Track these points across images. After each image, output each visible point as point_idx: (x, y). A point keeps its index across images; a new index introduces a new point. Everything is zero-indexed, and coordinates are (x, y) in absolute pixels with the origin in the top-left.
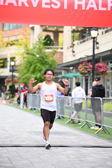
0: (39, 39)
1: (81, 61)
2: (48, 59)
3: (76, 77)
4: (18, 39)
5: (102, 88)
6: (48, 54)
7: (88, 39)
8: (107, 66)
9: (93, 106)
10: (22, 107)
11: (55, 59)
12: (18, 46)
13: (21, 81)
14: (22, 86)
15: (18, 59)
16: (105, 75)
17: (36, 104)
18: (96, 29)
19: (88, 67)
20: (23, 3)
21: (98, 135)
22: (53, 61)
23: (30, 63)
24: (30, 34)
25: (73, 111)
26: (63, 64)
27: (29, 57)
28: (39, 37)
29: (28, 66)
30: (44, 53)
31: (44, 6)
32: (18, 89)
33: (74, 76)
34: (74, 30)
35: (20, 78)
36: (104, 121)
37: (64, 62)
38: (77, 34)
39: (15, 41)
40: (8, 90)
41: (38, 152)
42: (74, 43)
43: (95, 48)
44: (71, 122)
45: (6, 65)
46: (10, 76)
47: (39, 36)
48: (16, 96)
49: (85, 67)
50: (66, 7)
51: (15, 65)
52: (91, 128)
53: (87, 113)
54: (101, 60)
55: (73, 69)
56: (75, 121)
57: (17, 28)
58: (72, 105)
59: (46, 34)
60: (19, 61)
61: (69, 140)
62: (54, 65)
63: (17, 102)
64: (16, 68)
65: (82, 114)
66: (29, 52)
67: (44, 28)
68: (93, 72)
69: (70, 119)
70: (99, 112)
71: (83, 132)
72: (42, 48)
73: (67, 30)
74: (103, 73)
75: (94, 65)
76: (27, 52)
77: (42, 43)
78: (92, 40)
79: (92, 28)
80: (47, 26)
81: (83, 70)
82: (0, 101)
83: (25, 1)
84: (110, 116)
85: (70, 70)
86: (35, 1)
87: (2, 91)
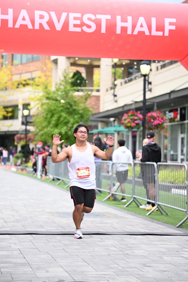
0: (65, 77)
1: (126, 109)
2: (78, 106)
3: (118, 132)
4: (33, 76)
5: (156, 148)
6: (78, 98)
7: (136, 77)
8: (165, 117)
10: (39, 177)
11: (88, 106)
12: (34, 87)
13: (38, 138)
14: (39, 146)
16: (161, 129)
17: (60, 172)
19: (136, 118)
20: (41, 25)
21: (151, 218)
22: (86, 109)
23: (51, 113)
24: (52, 69)
25: (115, 182)
26: (100, 113)
27: (51, 104)
28: (65, 74)
29: (49, 116)
30: (72, 97)
31: (71, 29)
32: (34, 150)
33: (115, 131)
34: (115, 64)
35: (36, 135)
36: (160, 197)
37: (101, 110)
38: (120, 70)
39: (29, 79)
40: (20, 152)
41: (64, 242)
42: (116, 82)
43: (147, 90)
44: (111, 199)
45: (16, 115)
46: (22, 131)
47: (65, 72)
48: (30, 161)
49: (132, 117)
50: (103, 30)
51: (29, 115)
52: (141, 207)
53: (135, 185)
54: (155, 108)
55: (114, 121)
56: (117, 197)
57: (33, 60)
58: (113, 174)
59: (74, 69)
60: (35, 108)
61: (109, 225)
62: (87, 115)
63: (32, 170)
64: (31, 119)
65: (128, 186)
66: (50, 96)
67: (72, 61)
68: (143, 125)
69: (111, 195)
71: (129, 212)
72: (69, 90)
73: (106, 64)
74: (159, 126)
75: (144, 115)
76: (47, 96)
77: (70, 82)
78: (143, 78)
79: (142, 61)
80: (77, 59)
81: (129, 122)
82: (8, 167)
83: (44, 22)
84: (168, 189)
85: (111, 122)
86: (59, 22)
87: (10, 153)
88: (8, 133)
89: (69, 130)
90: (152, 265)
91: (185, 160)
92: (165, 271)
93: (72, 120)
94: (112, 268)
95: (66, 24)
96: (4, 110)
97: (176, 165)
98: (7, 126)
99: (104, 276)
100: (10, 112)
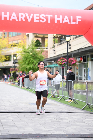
0: (32, 42)
1: (59, 56)
2: (38, 55)
3: (56, 67)
4: (18, 42)
5: (73, 74)
6: (38, 52)
7: (64, 42)
8: (77, 60)
9: (67, 86)
10: (21, 87)
11: (42, 55)
12: (19, 47)
13: (20, 69)
14: (21, 73)
15: (19, 56)
16: (75, 66)
17: (30, 85)
18: (69, 36)
19: (64, 61)
20: (21, 19)
21: (70, 105)
22: (41, 57)
23: (26, 58)
24: (26, 39)
25: (54, 89)
26: (48, 58)
27: (26, 54)
28: (32, 41)
29: (25, 60)
30: (35, 51)
31: (35, 21)
32: (19, 75)
33: (55, 66)
34: (55, 36)
35: (19, 68)
36: (74, 96)
37: (48, 57)
38: (57, 39)
39: (16, 43)
40: (12, 76)
41: (32, 116)
42: (55, 45)
43: (69, 48)
44: (53, 97)
45: (10, 59)
46: (13, 66)
47: (32, 40)
48: (17, 80)
49: (62, 60)
50: (49, 22)
51: (16, 59)
52: (66, 100)
53: (63, 90)
54: (72, 56)
55: (54, 62)
56: (55, 96)
57: (18, 35)
58: (53, 86)
59: (36, 39)
60: (19, 57)
61: (52, 108)
62: (42, 59)
63: (17, 84)
64: (17, 61)
65: (60, 91)
66: (26, 51)
67: (35, 35)
68: (67, 64)
69: (52, 95)
70: (71, 90)
71: (61, 103)
72: (34, 48)
73: (50, 37)
74: (74, 64)
75: (67, 60)
76: (24, 51)
77: (34, 45)
78: (67, 43)
79: (66, 35)
80: (37, 34)
81: (61, 62)
82: (7, 82)
83: (23, 18)
84: (78, 92)
85: (52, 62)
86: (29, 18)
87: (8, 76)
88: (7, 67)
89: (34, 66)
90: (71, 126)
91: (86, 79)
92: (77, 129)
93: (35, 62)
94: (53, 128)
95: (33, 19)
96: (5, 57)
97: (82, 82)
98: (7, 64)
99: (49, 131)
100: (8, 58)
